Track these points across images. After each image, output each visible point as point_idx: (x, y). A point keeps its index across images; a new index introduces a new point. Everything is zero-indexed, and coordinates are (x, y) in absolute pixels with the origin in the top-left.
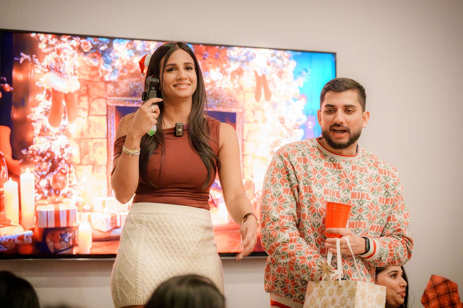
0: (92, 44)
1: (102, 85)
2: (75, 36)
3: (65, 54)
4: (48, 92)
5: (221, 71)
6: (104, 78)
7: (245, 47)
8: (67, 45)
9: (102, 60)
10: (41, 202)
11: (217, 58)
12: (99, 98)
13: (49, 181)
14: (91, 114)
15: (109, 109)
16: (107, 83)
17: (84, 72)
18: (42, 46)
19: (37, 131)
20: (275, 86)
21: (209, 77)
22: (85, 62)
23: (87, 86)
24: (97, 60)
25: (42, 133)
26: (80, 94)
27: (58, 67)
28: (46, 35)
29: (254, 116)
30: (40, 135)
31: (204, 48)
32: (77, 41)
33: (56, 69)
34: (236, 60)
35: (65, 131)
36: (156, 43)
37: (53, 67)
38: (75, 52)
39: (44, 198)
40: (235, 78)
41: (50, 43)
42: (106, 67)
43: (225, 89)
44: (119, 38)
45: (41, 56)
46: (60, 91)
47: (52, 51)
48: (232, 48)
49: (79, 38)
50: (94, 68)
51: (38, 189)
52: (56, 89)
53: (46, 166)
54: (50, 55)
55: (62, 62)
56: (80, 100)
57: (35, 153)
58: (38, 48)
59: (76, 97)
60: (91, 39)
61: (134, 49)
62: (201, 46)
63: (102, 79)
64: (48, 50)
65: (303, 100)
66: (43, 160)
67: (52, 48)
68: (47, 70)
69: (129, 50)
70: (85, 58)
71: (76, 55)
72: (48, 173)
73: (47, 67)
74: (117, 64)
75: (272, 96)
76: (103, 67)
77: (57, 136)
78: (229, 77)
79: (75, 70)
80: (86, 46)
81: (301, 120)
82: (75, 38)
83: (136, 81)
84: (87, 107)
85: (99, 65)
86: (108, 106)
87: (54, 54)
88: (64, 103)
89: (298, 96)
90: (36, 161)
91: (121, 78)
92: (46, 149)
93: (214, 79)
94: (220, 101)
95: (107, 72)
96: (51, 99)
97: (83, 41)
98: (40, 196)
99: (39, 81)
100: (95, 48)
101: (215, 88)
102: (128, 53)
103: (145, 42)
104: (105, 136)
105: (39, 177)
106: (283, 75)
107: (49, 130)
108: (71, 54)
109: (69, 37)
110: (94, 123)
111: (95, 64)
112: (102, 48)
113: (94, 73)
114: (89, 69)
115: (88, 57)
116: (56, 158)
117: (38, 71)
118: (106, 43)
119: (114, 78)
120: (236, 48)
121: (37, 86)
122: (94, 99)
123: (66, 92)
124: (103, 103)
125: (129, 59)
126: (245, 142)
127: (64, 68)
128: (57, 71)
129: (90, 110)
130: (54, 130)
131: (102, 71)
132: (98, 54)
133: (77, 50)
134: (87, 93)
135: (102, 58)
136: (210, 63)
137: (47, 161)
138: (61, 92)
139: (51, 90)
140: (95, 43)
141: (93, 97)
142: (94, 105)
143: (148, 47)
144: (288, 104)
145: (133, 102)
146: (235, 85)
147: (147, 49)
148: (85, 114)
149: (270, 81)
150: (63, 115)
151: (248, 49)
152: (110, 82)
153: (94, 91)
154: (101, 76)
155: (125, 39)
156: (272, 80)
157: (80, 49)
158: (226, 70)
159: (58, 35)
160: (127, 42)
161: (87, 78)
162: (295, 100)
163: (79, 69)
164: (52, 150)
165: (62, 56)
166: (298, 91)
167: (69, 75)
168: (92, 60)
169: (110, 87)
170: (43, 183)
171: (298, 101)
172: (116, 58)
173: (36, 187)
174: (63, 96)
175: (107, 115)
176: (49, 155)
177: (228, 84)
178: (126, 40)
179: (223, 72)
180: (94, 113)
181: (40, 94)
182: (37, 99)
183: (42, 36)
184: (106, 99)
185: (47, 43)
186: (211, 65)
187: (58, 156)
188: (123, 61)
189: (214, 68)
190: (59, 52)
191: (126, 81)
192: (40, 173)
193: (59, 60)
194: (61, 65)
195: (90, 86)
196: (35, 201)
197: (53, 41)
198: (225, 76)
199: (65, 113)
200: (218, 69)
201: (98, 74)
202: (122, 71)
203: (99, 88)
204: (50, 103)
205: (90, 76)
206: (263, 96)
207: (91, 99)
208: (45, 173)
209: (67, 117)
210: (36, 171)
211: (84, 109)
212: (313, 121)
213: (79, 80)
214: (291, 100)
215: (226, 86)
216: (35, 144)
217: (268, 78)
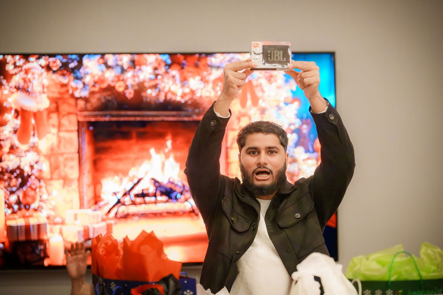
0: (61, 62)
1: (72, 101)
2: (44, 55)
3: (33, 74)
4: (16, 111)
5: (201, 80)
6: (74, 95)
7: (229, 53)
8: (35, 64)
9: (72, 76)
10: (12, 216)
11: (197, 66)
12: (69, 113)
13: (19, 197)
14: (61, 129)
15: (80, 124)
16: (77, 99)
17: (54, 89)
18: (10, 68)
19: (6, 149)
20: (263, 91)
21: (188, 87)
22: (54, 80)
23: (57, 103)
24: (66, 77)
25: (11, 151)
26: (49, 111)
27: (26, 86)
28: (13, 56)
29: (239, 123)
30: (9, 153)
31: (182, 58)
32: (45, 59)
33: (23, 89)
34: (218, 67)
35: (34, 148)
36: (129, 56)
37: (21, 87)
38: (43, 70)
39: (14, 212)
40: (217, 85)
41: (18, 64)
42: (76, 83)
43: (207, 97)
44: (89, 54)
45: (8, 77)
46: (28, 110)
47: (20, 71)
48: (213, 55)
49: (47, 57)
50: (63, 85)
51: (8, 204)
52: (25, 108)
53: (16, 182)
54: (18, 76)
55: (30, 82)
56: (49, 117)
57: (4, 170)
58: (5, 70)
59: (45, 115)
60: (60, 57)
61: (105, 64)
62: (179, 56)
63: (72, 96)
64: (16, 70)
65: (296, 104)
66: (13, 176)
67: (20, 69)
68: (15, 90)
69: (100, 65)
70: (54, 76)
71: (45, 74)
72: (18, 189)
73: (15, 87)
74: (88, 79)
75: (260, 101)
76: (73, 84)
77: (26, 152)
78: (211, 85)
79: (43, 88)
80: (55, 64)
81: (293, 124)
82: (43, 57)
83: (109, 95)
84: (56, 124)
85: (69, 82)
86: (79, 122)
87: (22, 74)
88: (33, 121)
89: (290, 99)
90: (6, 177)
91: (92, 93)
92: (15, 166)
93: (194, 88)
94: (201, 109)
95: (76, 89)
96: (19, 117)
97: (52, 60)
98: (9, 211)
99: (6, 101)
100: (65, 66)
101: (195, 97)
102: (99, 68)
103: (117, 56)
104: (77, 150)
105: (8, 193)
106: (272, 79)
107: (17, 148)
108: (39, 72)
109: (37, 56)
110: (64, 138)
111: (65, 81)
112: (72, 65)
113: (64, 90)
114: (59, 86)
115: (58, 74)
116: (26, 174)
117: (6, 92)
118: (75, 59)
119: (85, 93)
120: (219, 56)
121: (5, 107)
122: (64, 116)
123: (35, 110)
124: (74, 119)
125: (100, 73)
126: (229, 150)
127: (32, 87)
128: (25, 90)
129: (60, 126)
130: (23, 147)
131: (72, 88)
132: (68, 71)
133: (45, 68)
134: (57, 110)
135: (72, 74)
136: (189, 72)
137: (16, 177)
138: (30, 112)
139: (19, 109)
140: (65, 60)
141: (64, 113)
142: (65, 121)
143: (121, 60)
144: (279, 108)
145: (106, 116)
146: (217, 92)
147: (120, 63)
148: (54, 130)
149: (257, 86)
150: (32, 133)
151: (231, 55)
152: (81, 98)
153: (64, 108)
154: (71, 92)
155: (96, 54)
156: (260, 85)
157: (48, 68)
158: (207, 78)
159: (26, 56)
160: (98, 57)
161: (56, 95)
162: (286, 104)
163: (48, 87)
164: (22, 167)
165: (30, 76)
166: (290, 95)
167: (38, 94)
168: (62, 76)
169: (81, 103)
170: (13, 198)
171: (290, 105)
172: (86, 74)
173: (6, 203)
174: (32, 114)
175: (78, 131)
176: (18, 172)
177: (210, 92)
178: (98, 55)
179: (204, 80)
180: (64, 128)
181: (8, 113)
182: (5, 120)
183: (9, 58)
184: (77, 115)
185: (15, 64)
186: (190, 74)
187: (28, 173)
188: (93, 77)
189: (194, 77)
190: (27, 72)
191: (97, 96)
192: (9, 189)
193: (27, 80)
194: (29, 84)
195: (60, 103)
196: (5, 215)
197: (20, 62)
198: (206, 84)
199: (34, 130)
200: (198, 78)
201: (68, 91)
202: (94, 86)
203: (69, 104)
204: (18, 122)
205: (60, 93)
206: (249, 102)
207: (61, 116)
208: (14, 189)
209: (36, 135)
210: (5, 187)
211: (54, 126)
212: (308, 124)
213: (49, 98)
214: (282, 104)
215: (208, 94)
216: (4, 161)
217: (254, 83)
